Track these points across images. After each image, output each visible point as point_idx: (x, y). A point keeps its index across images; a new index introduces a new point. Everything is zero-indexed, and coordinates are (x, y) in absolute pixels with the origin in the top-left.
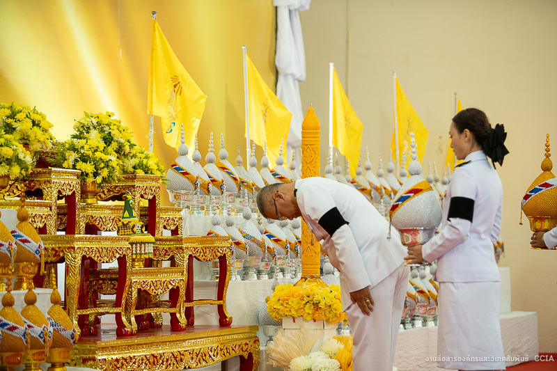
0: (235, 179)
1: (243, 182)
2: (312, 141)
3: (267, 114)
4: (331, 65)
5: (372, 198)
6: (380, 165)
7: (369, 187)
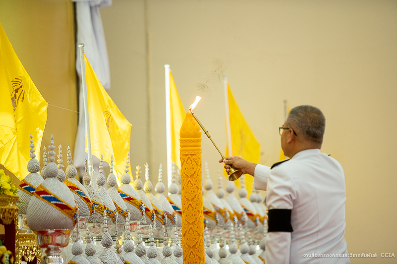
0: (87, 200)
1: (94, 204)
2: (193, 150)
3: (109, 124)
4: (167, 67)
5: (217, 222)
6: (220, 184)
7: (213, 210)
